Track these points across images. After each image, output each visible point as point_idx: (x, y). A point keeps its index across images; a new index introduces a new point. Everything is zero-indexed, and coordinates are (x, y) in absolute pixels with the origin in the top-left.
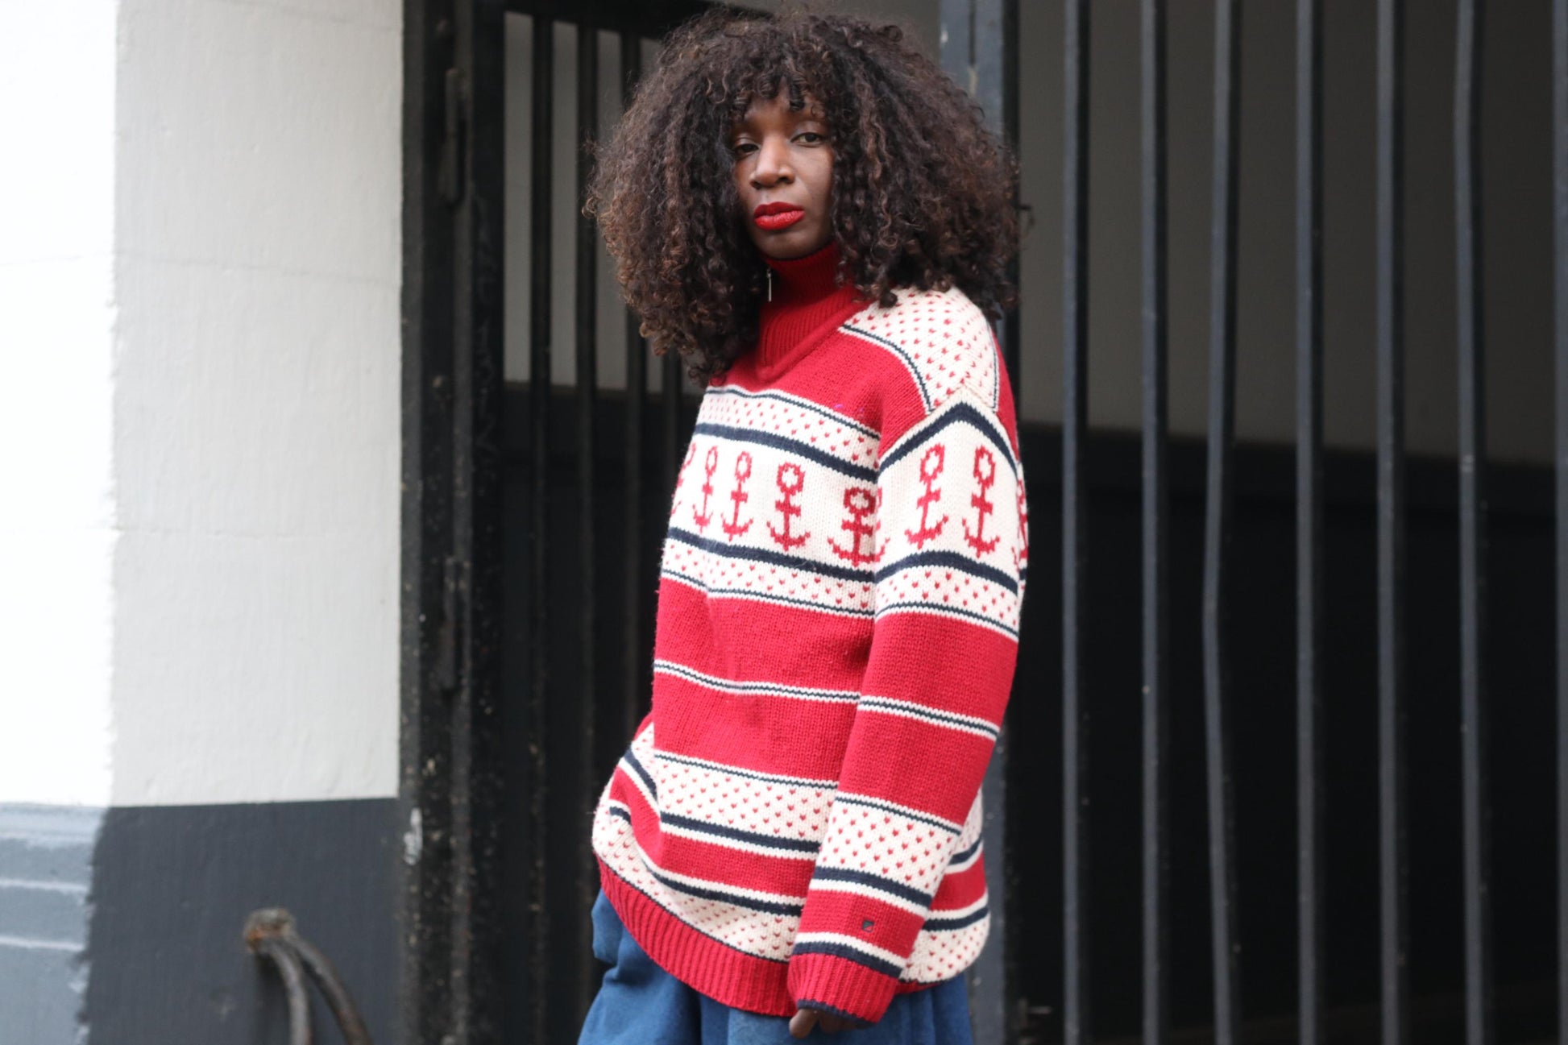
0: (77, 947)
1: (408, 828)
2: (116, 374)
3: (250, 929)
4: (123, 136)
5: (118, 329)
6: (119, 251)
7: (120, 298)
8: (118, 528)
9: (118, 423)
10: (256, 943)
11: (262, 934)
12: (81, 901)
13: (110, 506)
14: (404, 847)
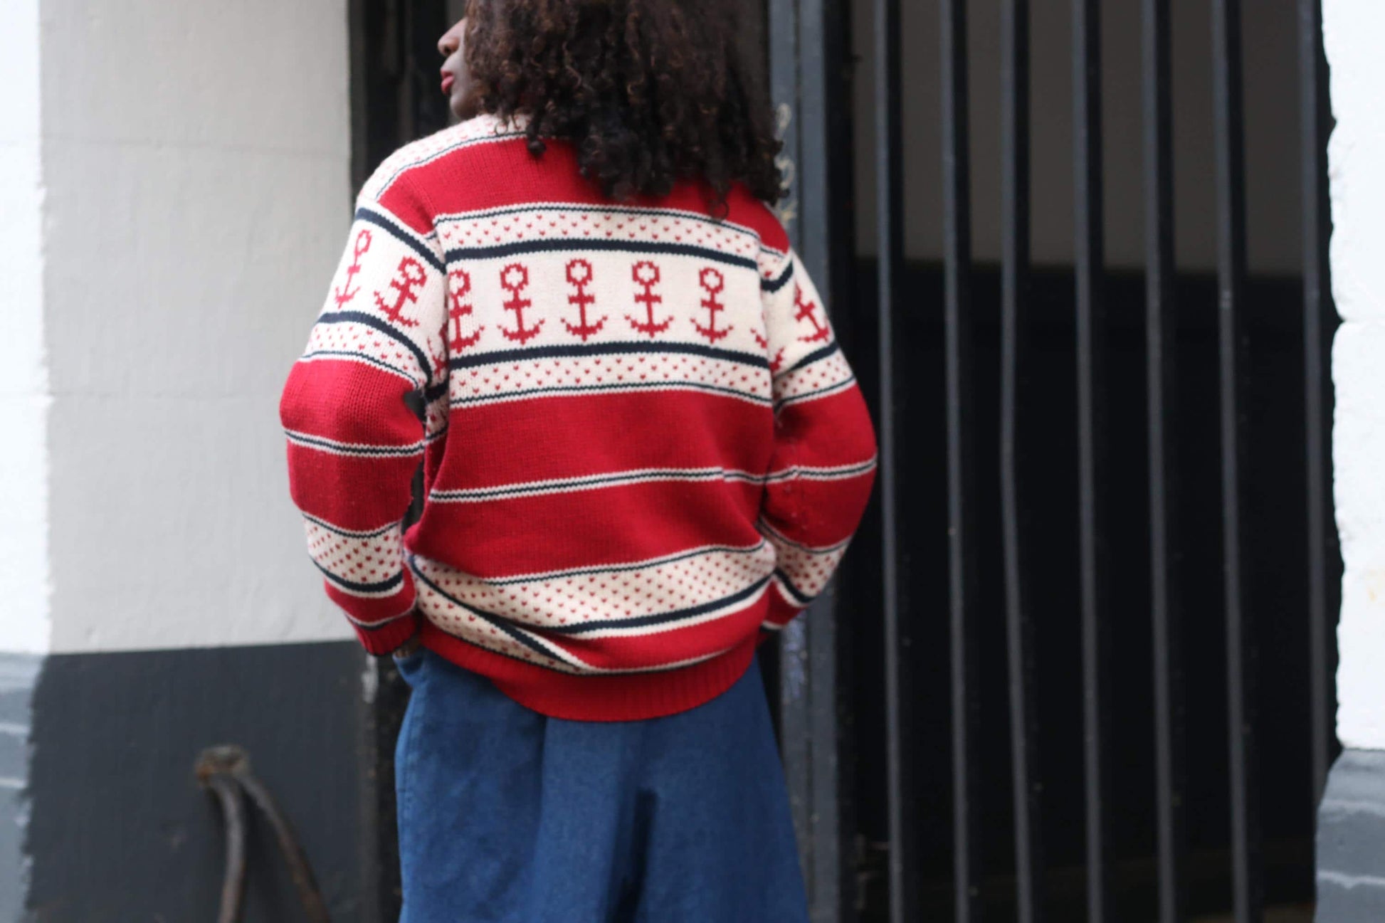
0: (19, 783)
1: (364, 668)
2: (46, 250)
3: (202, 765)
4: (48, 27)
5: (47, 208)
6: (46, 134)
7: (47, 179)
8: (51, 393)
9: (49, 296)
10: (205, 777)
11: (212, 770)
12: (23, 741)
13: (43, 374)
14: (358, 687)
